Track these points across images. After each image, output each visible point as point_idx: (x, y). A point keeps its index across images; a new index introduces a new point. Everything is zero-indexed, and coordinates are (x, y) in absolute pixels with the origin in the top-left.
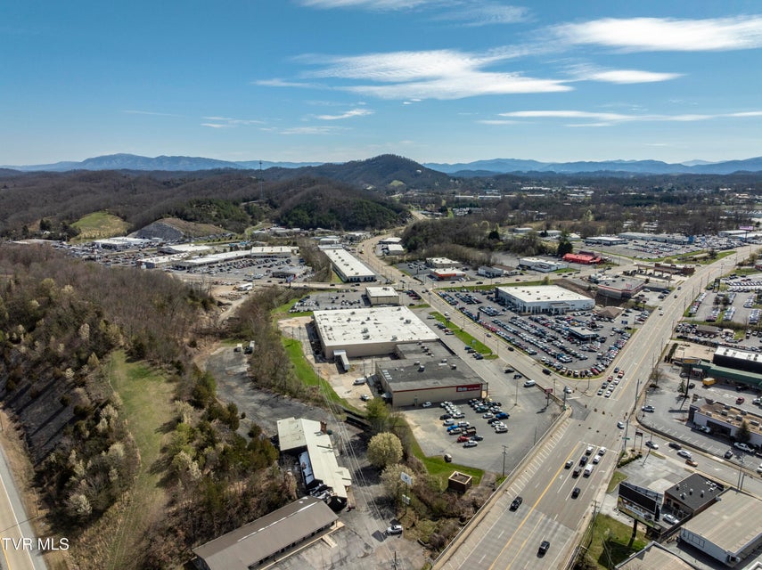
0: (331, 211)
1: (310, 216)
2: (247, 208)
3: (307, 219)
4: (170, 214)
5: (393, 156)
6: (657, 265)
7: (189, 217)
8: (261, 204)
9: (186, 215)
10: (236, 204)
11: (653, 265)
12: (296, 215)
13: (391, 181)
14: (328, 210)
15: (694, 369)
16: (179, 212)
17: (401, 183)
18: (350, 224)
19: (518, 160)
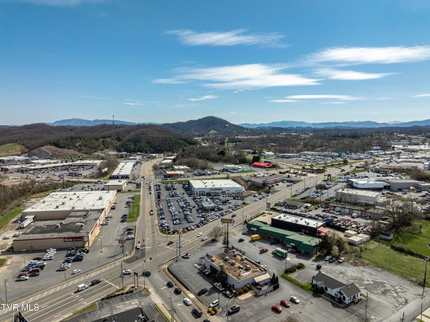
0: (148, 143)
1: (135, 145)
2: (103, 141)
3: (132, 147)
4: (50, 144)
5: (213, 117)
6: (303, 168)
7: (60, 145)
8: (112, 139)
9: (59, 145)
10: (97, 139)
11: (301, 168)
12: (126, 145)
13: (210, 131)
14: (146, 142)
15: (252, 228)
16: (55, 142)
17: (215, 132)
18: (157, 150)
19: (295, 122)
